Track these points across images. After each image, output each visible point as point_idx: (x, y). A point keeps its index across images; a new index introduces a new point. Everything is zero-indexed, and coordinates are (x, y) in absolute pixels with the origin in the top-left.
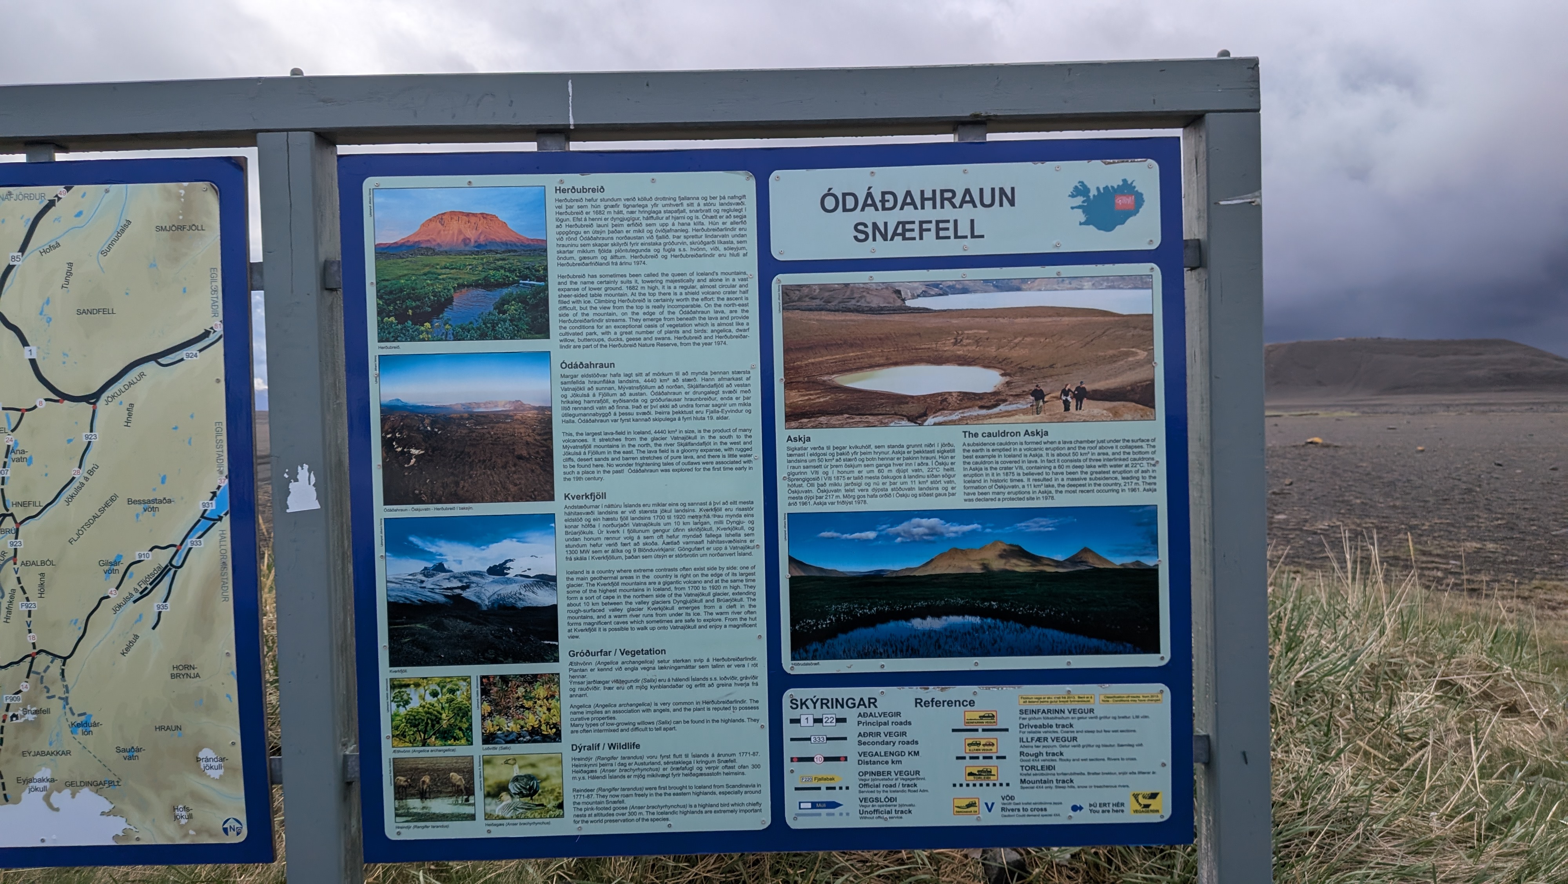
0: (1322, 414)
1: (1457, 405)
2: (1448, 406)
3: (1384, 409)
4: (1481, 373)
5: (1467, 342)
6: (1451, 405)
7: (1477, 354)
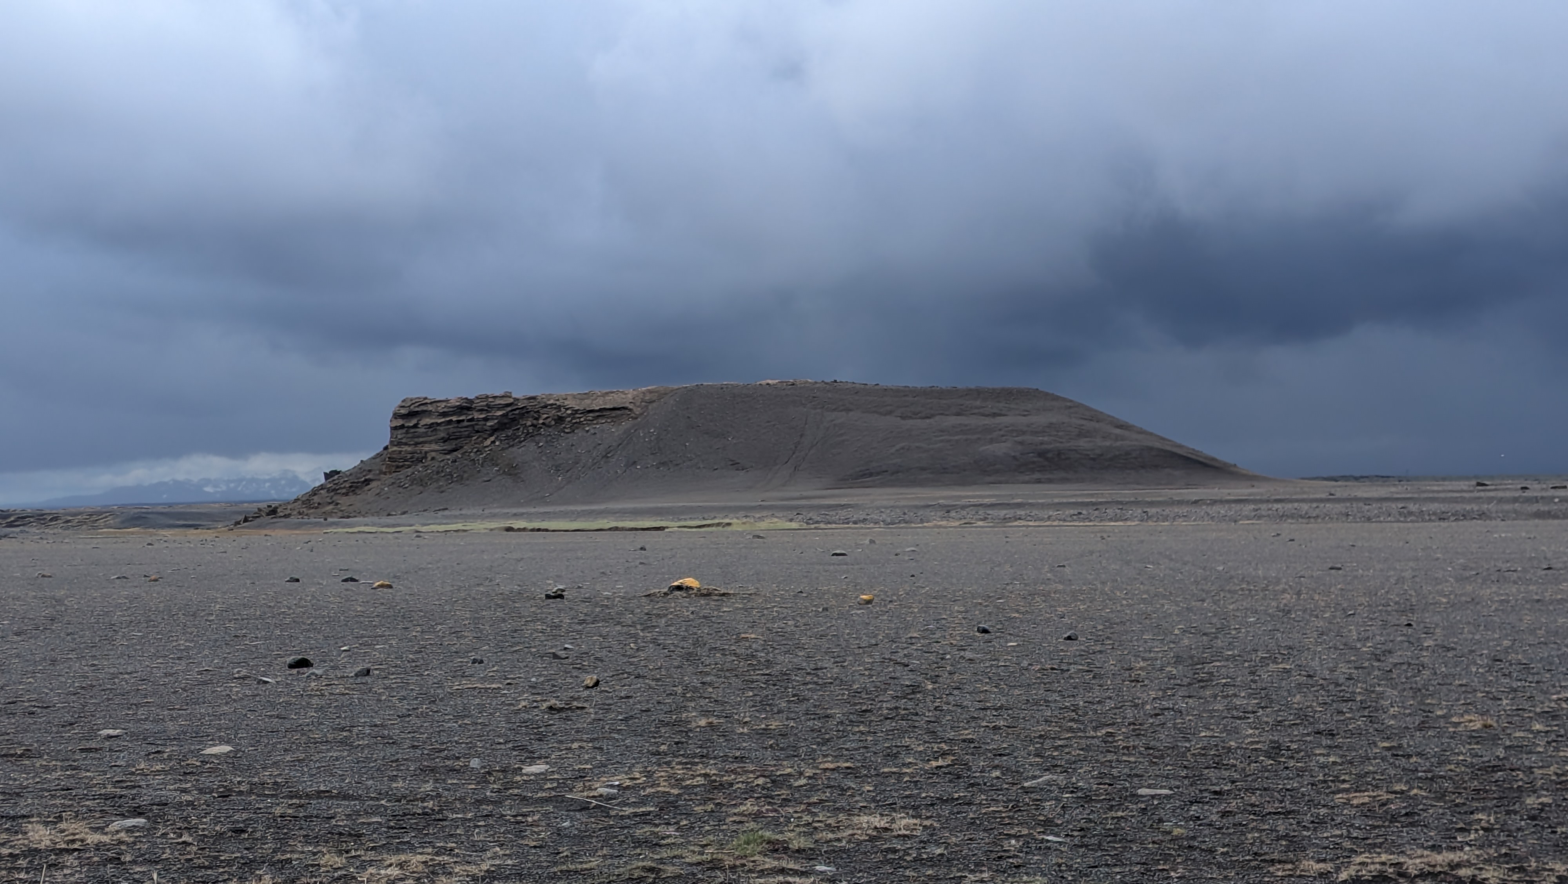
0: (738, 524)
1: (963, 507)
2: (948, 509)
3: (843, 514)
4: (1000, 449)
5: (978, 393)
6: (954, 507)
7: (995, 415)
